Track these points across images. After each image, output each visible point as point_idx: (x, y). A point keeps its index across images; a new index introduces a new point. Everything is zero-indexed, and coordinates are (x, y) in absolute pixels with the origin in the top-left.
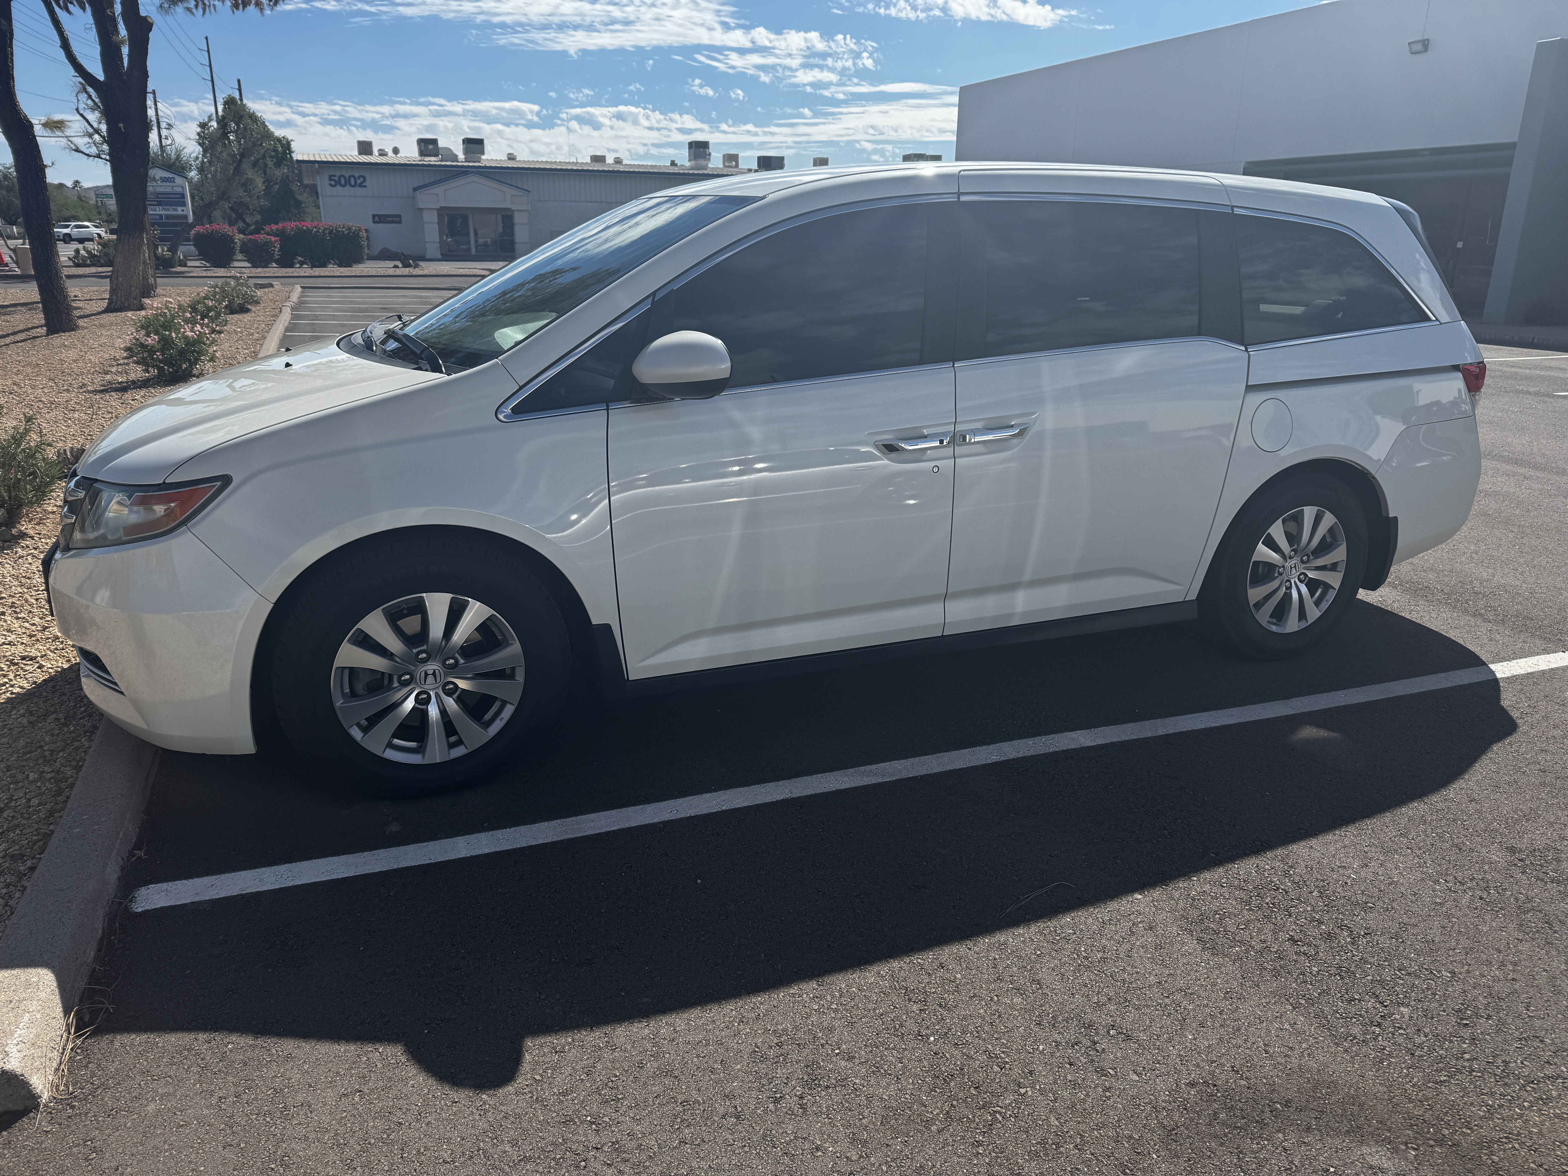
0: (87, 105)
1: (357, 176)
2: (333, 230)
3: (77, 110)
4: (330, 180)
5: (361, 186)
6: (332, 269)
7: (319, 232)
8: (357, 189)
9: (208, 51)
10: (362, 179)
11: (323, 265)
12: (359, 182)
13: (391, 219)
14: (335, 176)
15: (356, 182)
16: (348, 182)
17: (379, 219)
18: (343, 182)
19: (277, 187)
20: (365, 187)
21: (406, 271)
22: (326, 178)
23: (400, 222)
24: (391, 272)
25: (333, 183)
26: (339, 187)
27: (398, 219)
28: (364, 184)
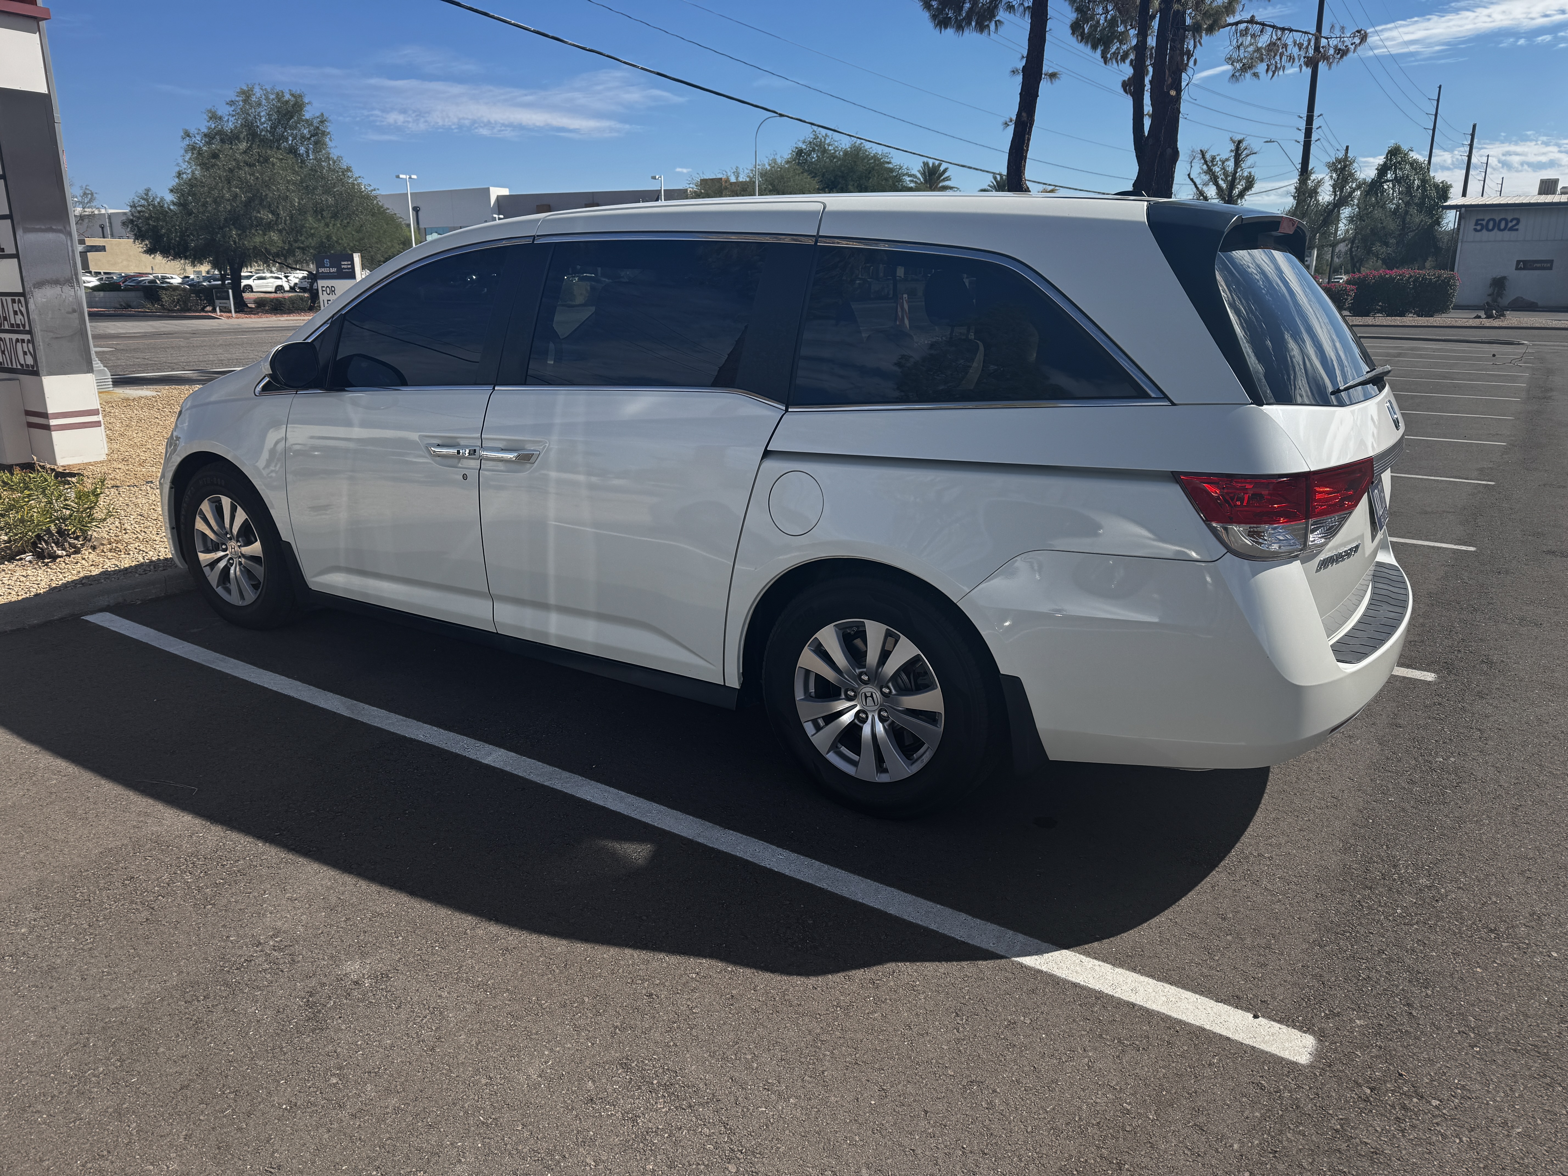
0: (1202, 169)
1: (1509, 219)
2: (1418, 278)
3: (1189, 175)
4: (1476, 224)
5: (1511, 229)
6: (1410, 319)
7: (1402, 279)
8: (1506, 233)
9: (1438, 101)
10: (1514, 222)
11: (1402, 315)
12: (1510, 225)
13: (1539, 265)
14: (1483, 220)
15: (1506, 224)
16: (1497, 226)
17: (1524, 265)
18: (1491, 226)
19: (1411, 234)
20: (1517, 230)
21: (1487, 322)
22: (1473, 222)
23: (1550, 268)
24: (1471, 323)
25: (1479, 227)
26: (1484, 231)
27: (1549, 265)
28: (1516, 227)
